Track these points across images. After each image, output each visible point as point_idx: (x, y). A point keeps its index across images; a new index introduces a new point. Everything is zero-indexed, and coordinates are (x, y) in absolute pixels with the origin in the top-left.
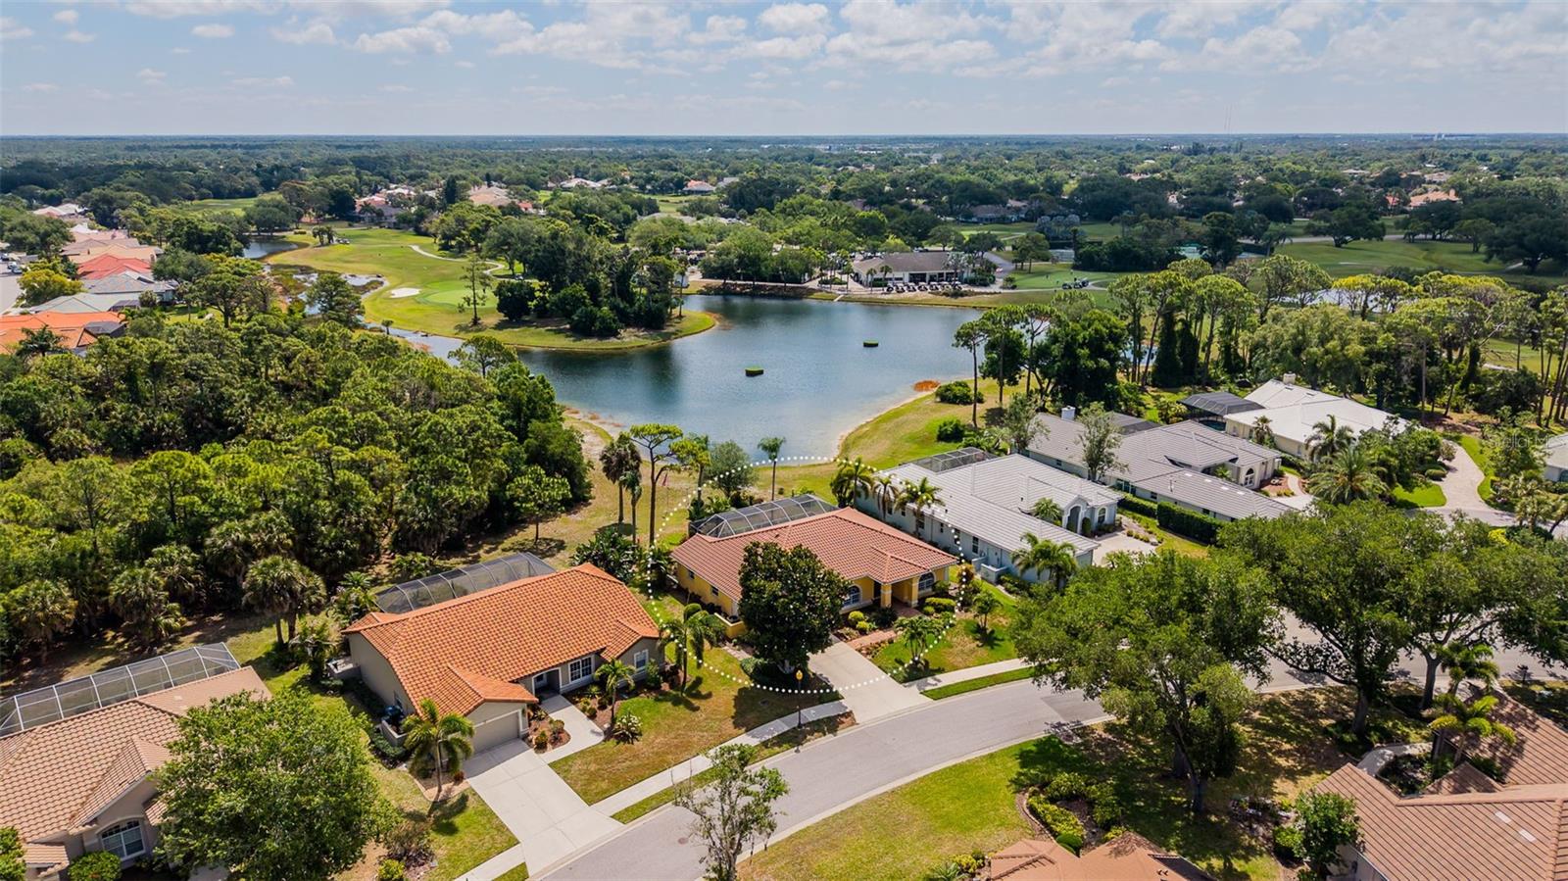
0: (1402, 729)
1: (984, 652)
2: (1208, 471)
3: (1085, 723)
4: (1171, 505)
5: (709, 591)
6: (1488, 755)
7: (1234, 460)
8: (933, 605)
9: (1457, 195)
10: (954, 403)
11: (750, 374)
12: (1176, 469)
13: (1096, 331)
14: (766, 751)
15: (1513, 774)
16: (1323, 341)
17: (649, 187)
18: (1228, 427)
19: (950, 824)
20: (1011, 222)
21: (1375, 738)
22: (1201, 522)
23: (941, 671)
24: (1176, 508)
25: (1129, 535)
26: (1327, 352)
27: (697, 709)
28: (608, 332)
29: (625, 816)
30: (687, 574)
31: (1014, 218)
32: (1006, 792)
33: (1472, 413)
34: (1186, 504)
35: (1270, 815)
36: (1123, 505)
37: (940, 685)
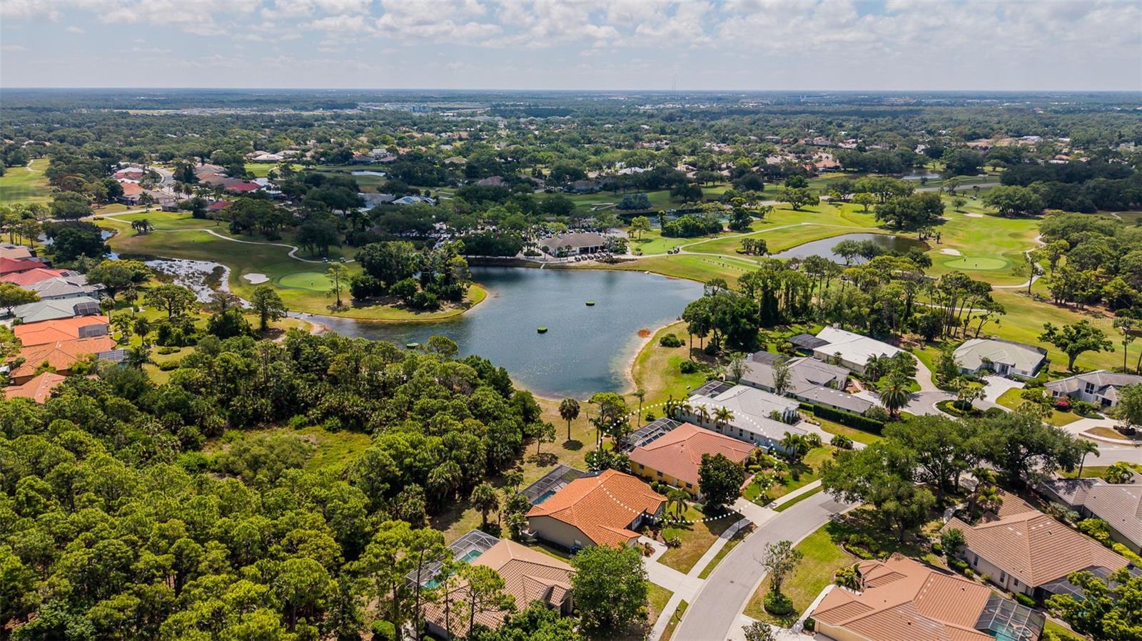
0: (951, 500)
1: (784, 488)
2: (827, 385)
3: (841, 513)
4: (818, 405)
5: (656, 473)
6: (990, 506)
7: (835, 378)
8: (753, 469)
9: (840, 162)
10: (672, 346)
11: (541, 332)
12: (815, 386)
13: (748, 309)
14: (733, 544)
15: (1000, 513)
16: (850, 306)
17: (323, 159)
18: (815, 354)
19: (822, 560)
20: (597, 192)
21: (945, 504)
22: (836, 413)
23: (774, 499)
24: (823, 406)
25: (806, 421)
26: (853, 312)
27: (692, 530)
28: (434, 307)
29: (703, 575)
30: (638, 467)
31: (597, 188)
32: (833, 545)
33: (911, 333)
34: (824, 404)
35: (925, 539)
36: (801, 407)
37: (778, 506)
